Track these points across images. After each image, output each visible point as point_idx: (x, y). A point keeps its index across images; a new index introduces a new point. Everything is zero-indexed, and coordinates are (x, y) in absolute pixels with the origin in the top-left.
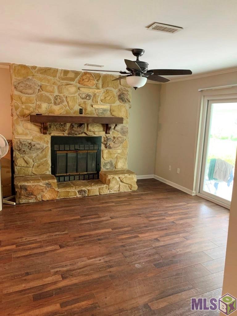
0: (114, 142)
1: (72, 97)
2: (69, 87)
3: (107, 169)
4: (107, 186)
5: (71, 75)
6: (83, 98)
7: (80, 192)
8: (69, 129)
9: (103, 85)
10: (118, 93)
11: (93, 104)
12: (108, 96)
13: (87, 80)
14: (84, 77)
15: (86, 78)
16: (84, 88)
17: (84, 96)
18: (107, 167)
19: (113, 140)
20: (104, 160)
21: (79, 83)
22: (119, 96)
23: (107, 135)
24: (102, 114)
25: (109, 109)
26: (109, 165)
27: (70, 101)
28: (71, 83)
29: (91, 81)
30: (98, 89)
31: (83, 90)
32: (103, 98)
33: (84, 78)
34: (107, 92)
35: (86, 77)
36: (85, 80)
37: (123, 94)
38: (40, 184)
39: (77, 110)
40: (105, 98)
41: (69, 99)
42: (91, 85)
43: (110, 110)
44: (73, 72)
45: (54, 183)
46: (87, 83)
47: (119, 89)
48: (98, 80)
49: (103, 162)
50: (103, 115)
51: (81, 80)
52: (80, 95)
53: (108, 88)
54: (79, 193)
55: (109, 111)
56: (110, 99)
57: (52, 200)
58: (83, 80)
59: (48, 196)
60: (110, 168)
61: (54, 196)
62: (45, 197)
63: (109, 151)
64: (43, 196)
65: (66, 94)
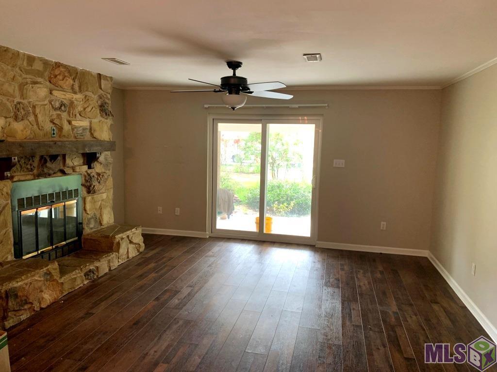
0: (99, 182)
1: (41, 105)
2: (38, 88)
3: (91, 229)
4: (117, 254)
5: (38, 66)
6: (55, 109)
7: (88, 275)
8: (38, 166)
9: (80, 87)
10: (99, 102)
11: (70, 119)
12: (88, 106)
13: (61, 77)
14: (57, 72)
15: (60, 74)
16: (58, 90)
17: (57, 105)
18: (92, 226)
19: (98, 179)
20: (86, 215)
21: (50, 82)
22: (101, 106)
23: (89, 171)
24: (80, 135)
25: (88, 127)
26: (92, 221)
27: (39, 113)
28: (38, 81)
29: (67, 80)
30: (75, 93)
31: (56, 95)
32: (82, 109)
33: (57, 74)
34: (87, 99)
35: (59, 72)
36: (58, 76)
37: (106, 103)
38: (36, 279)
39: (48, 130)
40: (85, 109)
41: (38, 111)
42: (66, 86)
43: (91, 129)
44: (41, 60)
45: (55, 269)
46: (61, 83)
47: (99, 95)
48: (74, 80)
49: (85, 219)
50: (82, 137)
51: (52, 76)
52: (53, 103)
53: (87, 93)
54: (87, 277)
55: (88, 130)
56: (90, 111)
57: (54, 303)
58: (56, 76)
59: (48, 297)
60: (95, 226)
61: (56, 294)
62: (44, 300)
63: (93, 198)
64: (41, 299)
65: (33, 99)
